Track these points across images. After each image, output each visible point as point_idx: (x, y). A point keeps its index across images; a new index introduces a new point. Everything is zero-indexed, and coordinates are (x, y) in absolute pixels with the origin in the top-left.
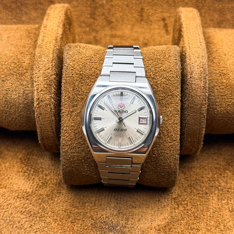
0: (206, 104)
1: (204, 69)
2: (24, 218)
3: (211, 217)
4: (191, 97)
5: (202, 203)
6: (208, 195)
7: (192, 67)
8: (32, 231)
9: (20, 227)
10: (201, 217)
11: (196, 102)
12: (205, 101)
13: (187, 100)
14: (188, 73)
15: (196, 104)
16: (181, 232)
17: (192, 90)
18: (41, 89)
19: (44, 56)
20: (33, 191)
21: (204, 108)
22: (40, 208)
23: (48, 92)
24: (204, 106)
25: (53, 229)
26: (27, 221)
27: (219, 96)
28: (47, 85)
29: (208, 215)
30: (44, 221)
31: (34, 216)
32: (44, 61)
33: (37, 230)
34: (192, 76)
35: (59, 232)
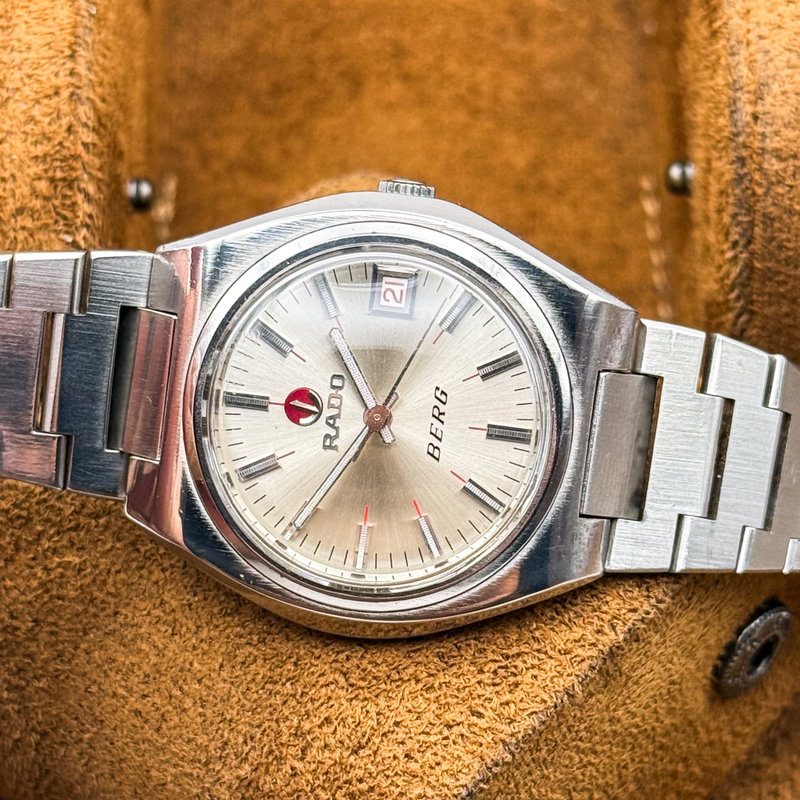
18: (18, 205)
19: (26, 17)
23: (56, 222)
28: (52, 180)
32: (29, 48)
34: (760, 108)
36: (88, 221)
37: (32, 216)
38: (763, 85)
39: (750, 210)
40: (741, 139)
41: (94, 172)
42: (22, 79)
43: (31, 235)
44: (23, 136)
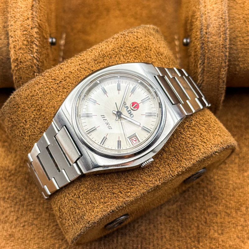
0: (225, 66)
1: (223, 19)
2: (8, 208)
3: (230, 196)
4: (207, 59)
5: (220, 177)
6: (227, 165)
7: (208, 18)
8: (19, 224)
9: (4, 220)
10: (219, 196)
11: (213, 65)
12: (225, 63)
13: (202, 64)
14: (202, 27)
15: (213, 67)
16: (195, 218)
17: (208, 49)
20: (17, 168)
21: (223, 71)
22: (27, 193)
24: (224, 69)
25: (44, 222)
26: (12, 212)
27: (242, 50)
29: (228, 193)
30: (33, 211)
31: (20, 205)
33: (25, 223)
34: (207, 31)
35: (52, 225)
36: (37, 51)
37: (23, 50)
38: (208, 25)
39: (204, 56)
40: (203, 38)
41: (38, 39)
42: (20, 16)
43: (23, 55)
44: (20, 30)
